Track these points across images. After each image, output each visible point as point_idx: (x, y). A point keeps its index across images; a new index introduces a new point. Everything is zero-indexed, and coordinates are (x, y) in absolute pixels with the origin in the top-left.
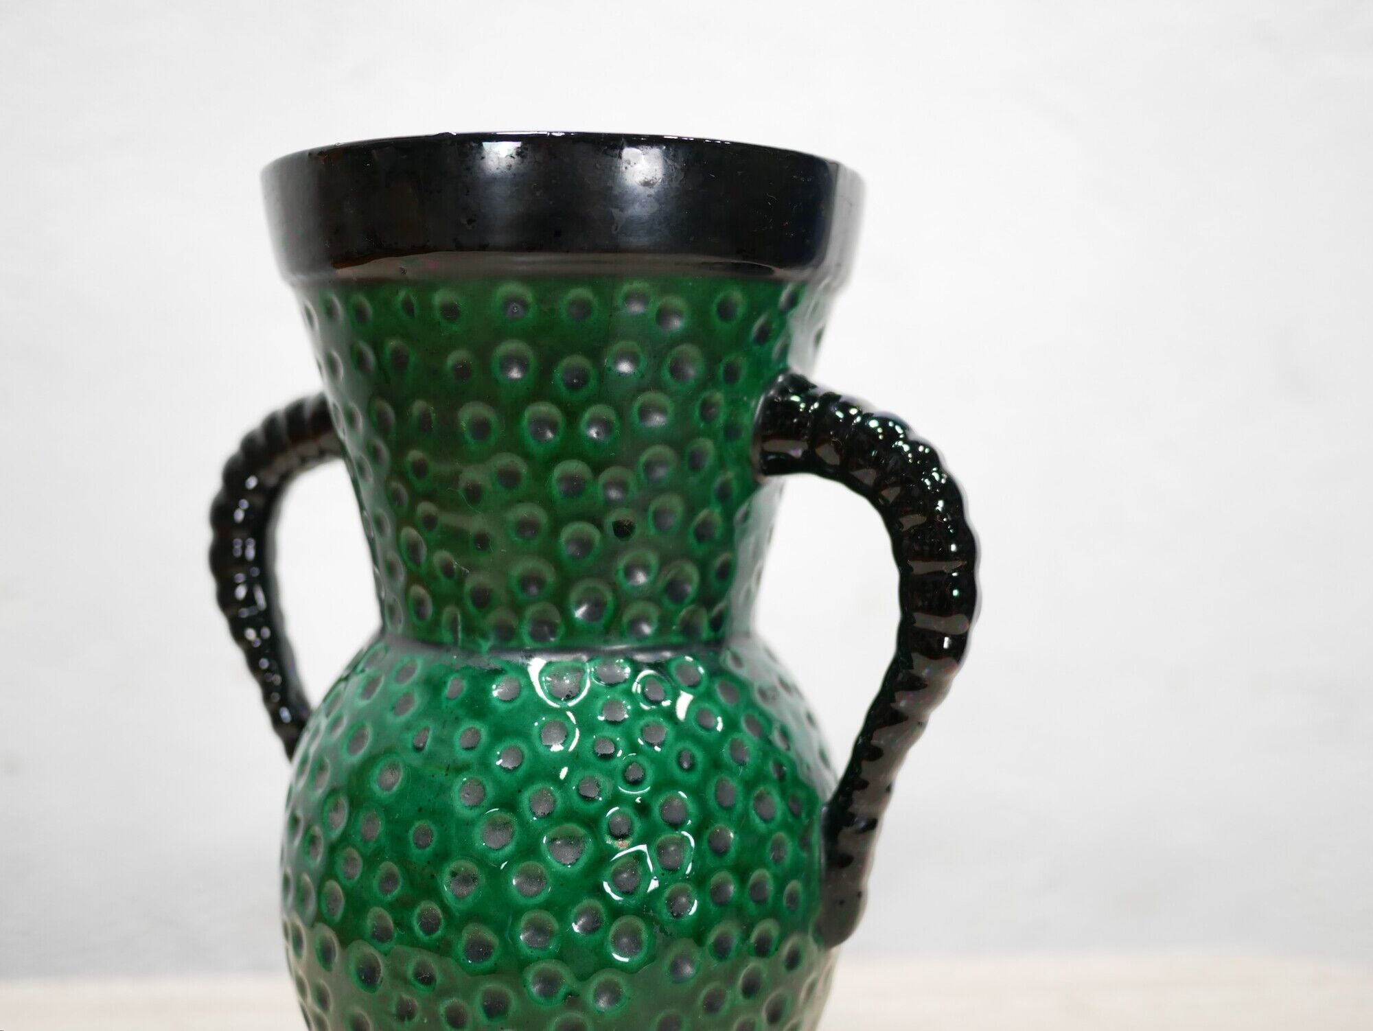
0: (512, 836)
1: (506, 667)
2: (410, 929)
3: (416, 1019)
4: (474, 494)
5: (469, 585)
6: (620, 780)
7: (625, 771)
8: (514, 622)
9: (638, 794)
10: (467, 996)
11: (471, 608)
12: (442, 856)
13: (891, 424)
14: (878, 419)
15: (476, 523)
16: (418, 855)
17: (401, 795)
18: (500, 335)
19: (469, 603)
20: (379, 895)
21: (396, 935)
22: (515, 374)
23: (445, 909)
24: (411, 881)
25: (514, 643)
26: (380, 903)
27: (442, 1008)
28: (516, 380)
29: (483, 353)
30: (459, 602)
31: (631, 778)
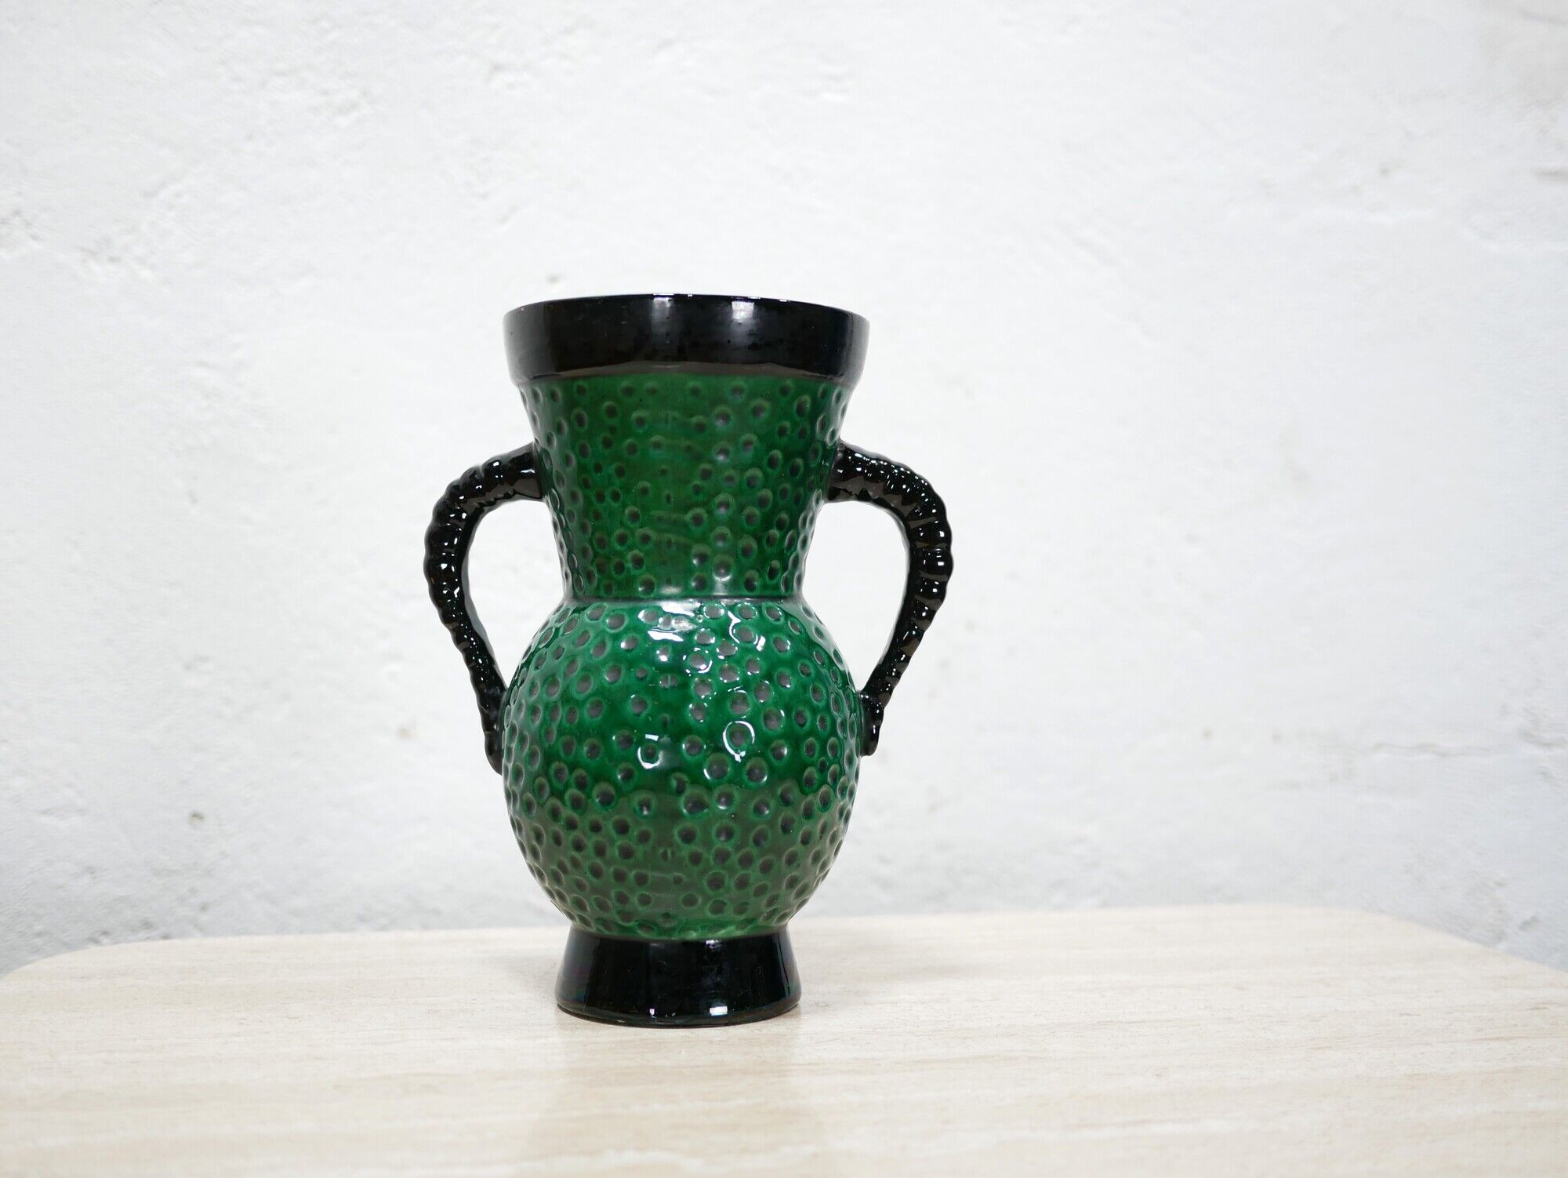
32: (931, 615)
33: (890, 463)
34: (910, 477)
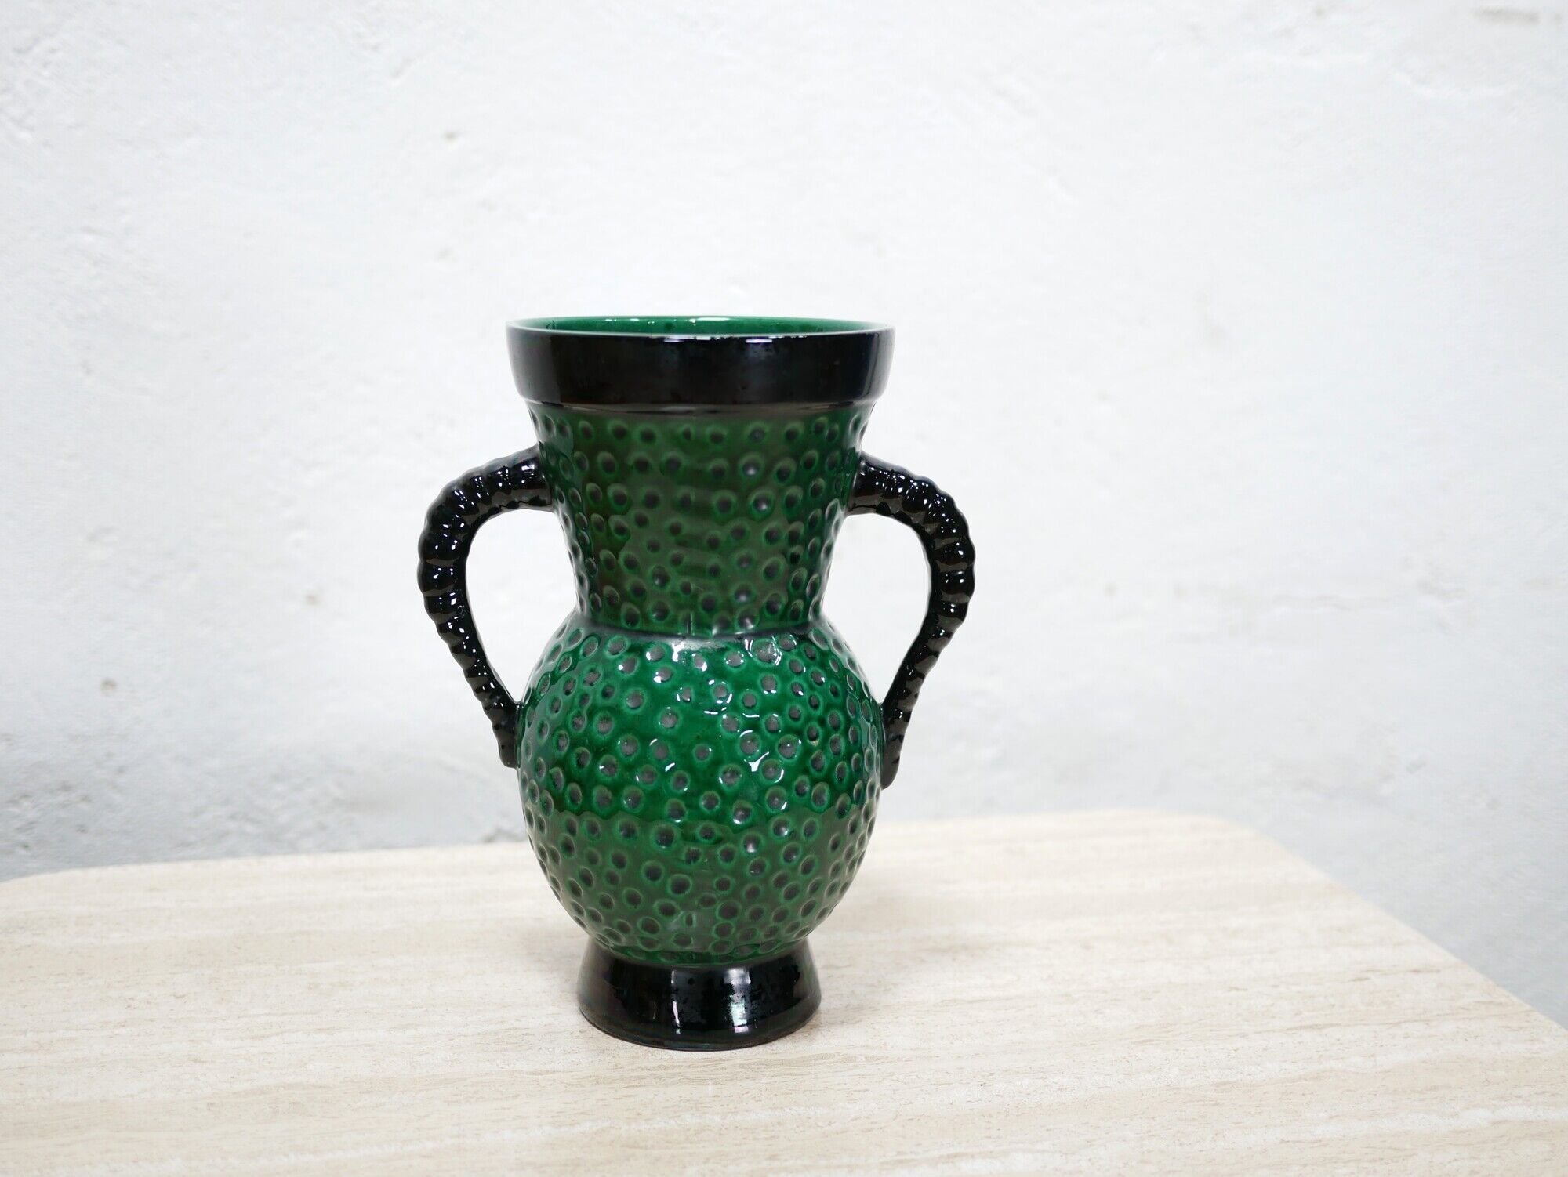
0: (758, 746)
1: (729, 646)
2: (697, 808)
3: (700, 860)
4: (714, 544)
5: (701, 597)
6: (809, 707)
7: (810, 701)
8: (730, 619)
9: (819, 712)
10: (735, 842)
11: (702, 612)
12: (717, 763)
13: (923, 484)
14: (917, 482)
15: (713, 560)
16: (701, 763)
17: (683, 730)
18: (746, 450)
19: (700, 608)
20: (675, 791)
21: (687, 813)
22: (751, 472)
23: (722, 793)
24: (696, 779)
25: (728, 631)
26: (675, 796)
27: (719, 851)
28: (753, 476)
29: (733, 461)
30: (693, 607)
31: (813, 704)
32: (949, 635)
33: (909, 478)
34: (929, 490)
